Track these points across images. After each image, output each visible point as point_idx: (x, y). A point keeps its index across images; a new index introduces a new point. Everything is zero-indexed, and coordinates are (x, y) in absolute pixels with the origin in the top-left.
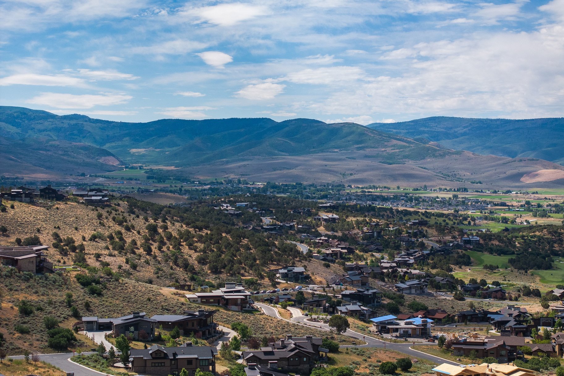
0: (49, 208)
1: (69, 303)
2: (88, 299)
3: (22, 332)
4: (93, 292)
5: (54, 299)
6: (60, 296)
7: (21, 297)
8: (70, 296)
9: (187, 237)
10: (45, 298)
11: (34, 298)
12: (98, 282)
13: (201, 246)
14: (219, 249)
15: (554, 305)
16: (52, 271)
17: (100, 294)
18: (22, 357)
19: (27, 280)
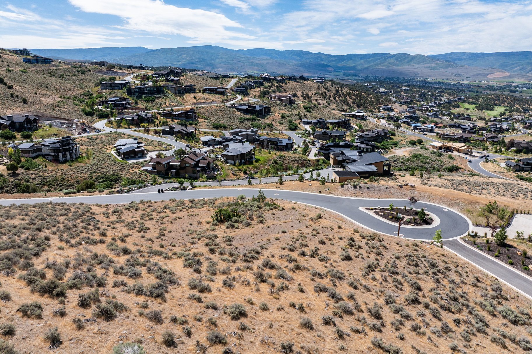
0: (301, 83)
1: (299, 114)
2: (306, 113)
3: (280, 123)
4: (308, 111)
5: (294, 113)
6: (296, 112)
7: (282, 112)
8: (299, 112)
9: (349, 94)
10: (291, 113)
11: (287, 112)
12: (310, 108)
13: (354, 97)
14: (360, 99)
15: (489, 123)
16: (294, 104)
17: (310, 112)
18: (278, 132)
19: (285, 106)
